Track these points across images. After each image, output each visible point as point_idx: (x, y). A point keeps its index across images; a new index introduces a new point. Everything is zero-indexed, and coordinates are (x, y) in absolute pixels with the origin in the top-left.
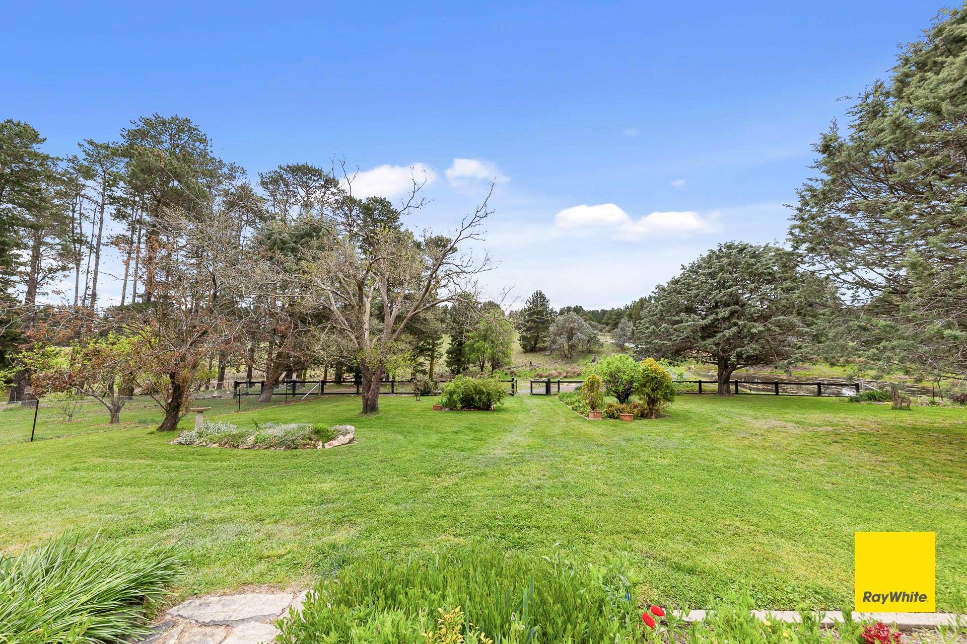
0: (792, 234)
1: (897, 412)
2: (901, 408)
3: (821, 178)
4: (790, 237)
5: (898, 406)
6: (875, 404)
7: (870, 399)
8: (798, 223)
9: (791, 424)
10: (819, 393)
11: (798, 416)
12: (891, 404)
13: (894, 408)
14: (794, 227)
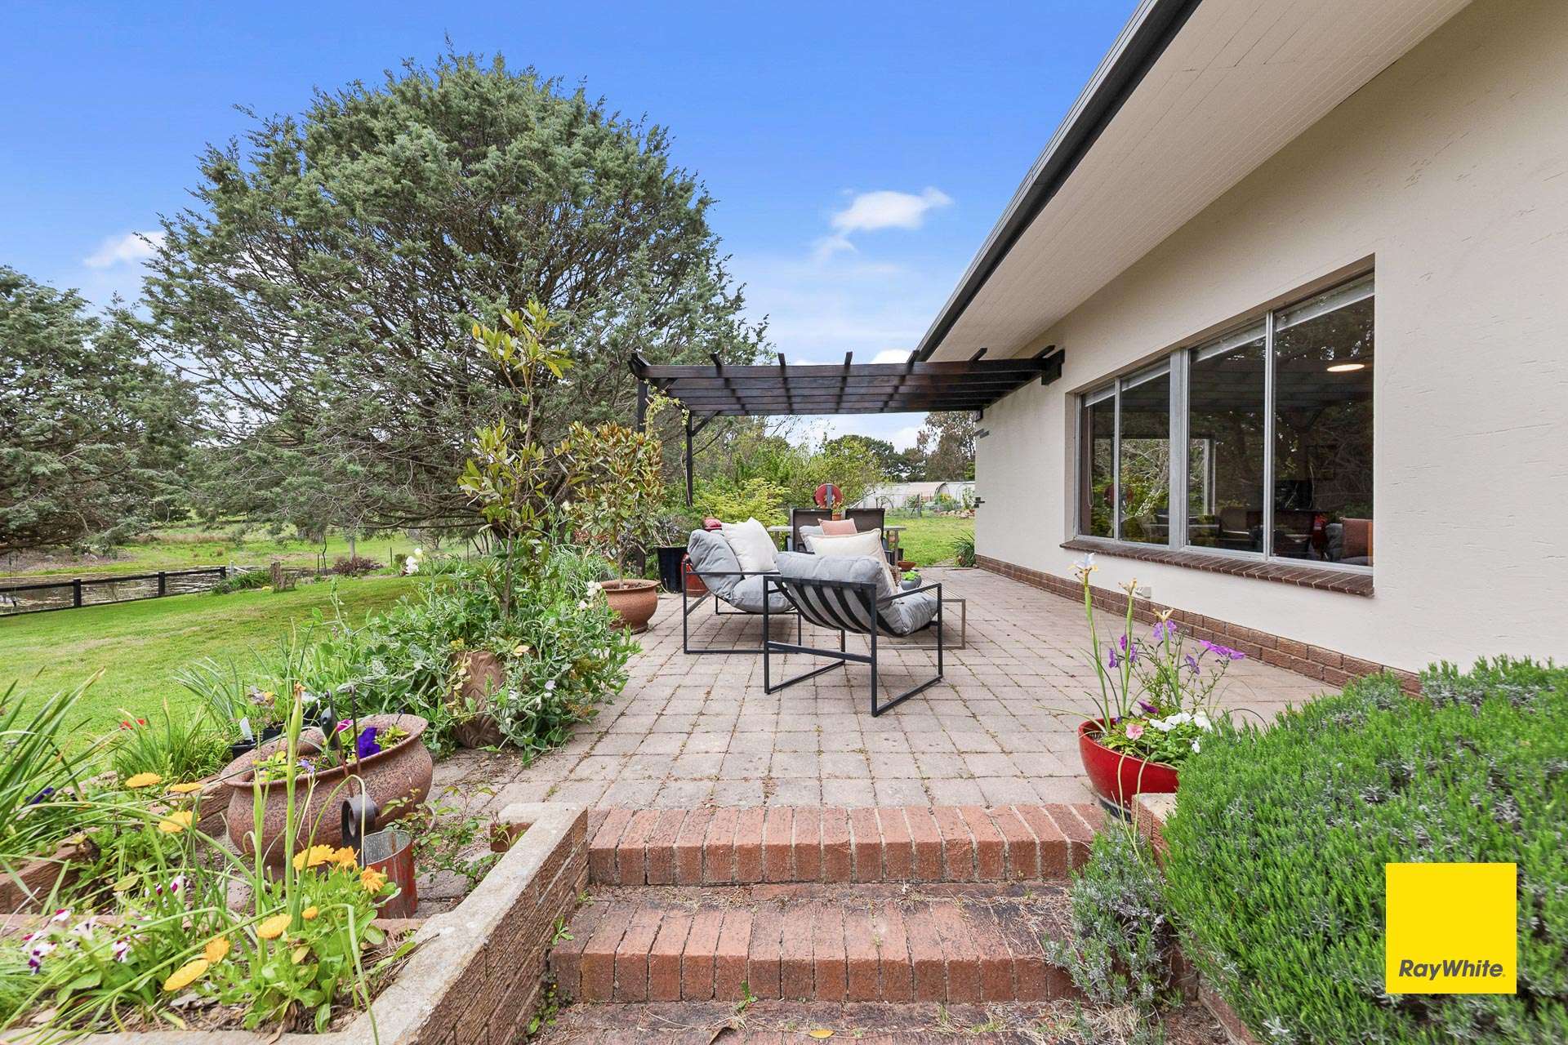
0: (151, 293)
1: (280, 595)
2: (285, 590)
3: (207, 216)
4: (147, 297)
5: (282, 587)
6: (250, 592)
7: (243, 586)
8: (162, 277)
9: (129, 637)
10: (162, 592)
11: (137, 624)
12: (270, 588)
13: (276, 591)
14: (157, 282)
